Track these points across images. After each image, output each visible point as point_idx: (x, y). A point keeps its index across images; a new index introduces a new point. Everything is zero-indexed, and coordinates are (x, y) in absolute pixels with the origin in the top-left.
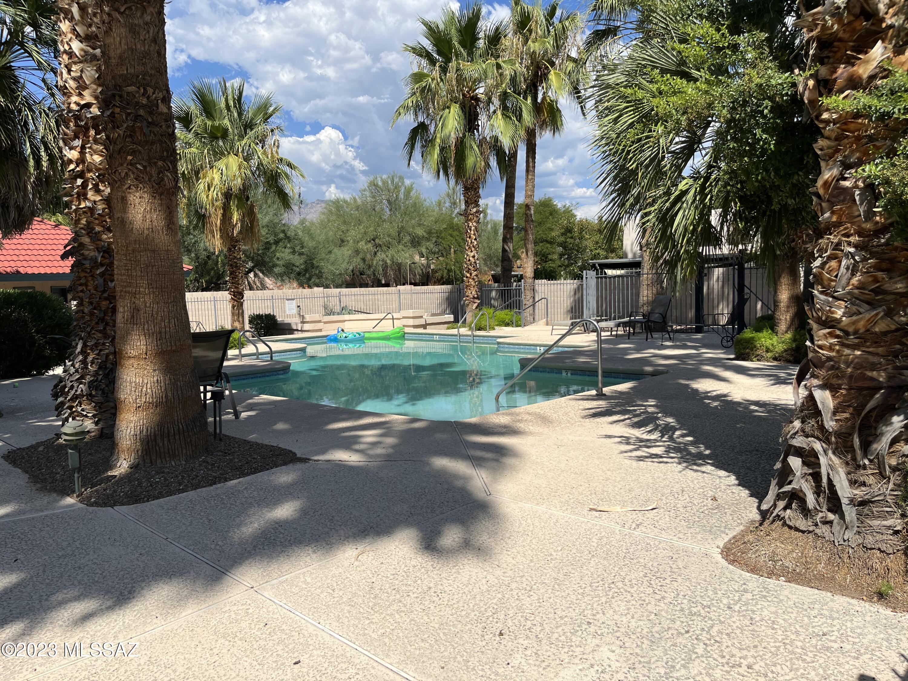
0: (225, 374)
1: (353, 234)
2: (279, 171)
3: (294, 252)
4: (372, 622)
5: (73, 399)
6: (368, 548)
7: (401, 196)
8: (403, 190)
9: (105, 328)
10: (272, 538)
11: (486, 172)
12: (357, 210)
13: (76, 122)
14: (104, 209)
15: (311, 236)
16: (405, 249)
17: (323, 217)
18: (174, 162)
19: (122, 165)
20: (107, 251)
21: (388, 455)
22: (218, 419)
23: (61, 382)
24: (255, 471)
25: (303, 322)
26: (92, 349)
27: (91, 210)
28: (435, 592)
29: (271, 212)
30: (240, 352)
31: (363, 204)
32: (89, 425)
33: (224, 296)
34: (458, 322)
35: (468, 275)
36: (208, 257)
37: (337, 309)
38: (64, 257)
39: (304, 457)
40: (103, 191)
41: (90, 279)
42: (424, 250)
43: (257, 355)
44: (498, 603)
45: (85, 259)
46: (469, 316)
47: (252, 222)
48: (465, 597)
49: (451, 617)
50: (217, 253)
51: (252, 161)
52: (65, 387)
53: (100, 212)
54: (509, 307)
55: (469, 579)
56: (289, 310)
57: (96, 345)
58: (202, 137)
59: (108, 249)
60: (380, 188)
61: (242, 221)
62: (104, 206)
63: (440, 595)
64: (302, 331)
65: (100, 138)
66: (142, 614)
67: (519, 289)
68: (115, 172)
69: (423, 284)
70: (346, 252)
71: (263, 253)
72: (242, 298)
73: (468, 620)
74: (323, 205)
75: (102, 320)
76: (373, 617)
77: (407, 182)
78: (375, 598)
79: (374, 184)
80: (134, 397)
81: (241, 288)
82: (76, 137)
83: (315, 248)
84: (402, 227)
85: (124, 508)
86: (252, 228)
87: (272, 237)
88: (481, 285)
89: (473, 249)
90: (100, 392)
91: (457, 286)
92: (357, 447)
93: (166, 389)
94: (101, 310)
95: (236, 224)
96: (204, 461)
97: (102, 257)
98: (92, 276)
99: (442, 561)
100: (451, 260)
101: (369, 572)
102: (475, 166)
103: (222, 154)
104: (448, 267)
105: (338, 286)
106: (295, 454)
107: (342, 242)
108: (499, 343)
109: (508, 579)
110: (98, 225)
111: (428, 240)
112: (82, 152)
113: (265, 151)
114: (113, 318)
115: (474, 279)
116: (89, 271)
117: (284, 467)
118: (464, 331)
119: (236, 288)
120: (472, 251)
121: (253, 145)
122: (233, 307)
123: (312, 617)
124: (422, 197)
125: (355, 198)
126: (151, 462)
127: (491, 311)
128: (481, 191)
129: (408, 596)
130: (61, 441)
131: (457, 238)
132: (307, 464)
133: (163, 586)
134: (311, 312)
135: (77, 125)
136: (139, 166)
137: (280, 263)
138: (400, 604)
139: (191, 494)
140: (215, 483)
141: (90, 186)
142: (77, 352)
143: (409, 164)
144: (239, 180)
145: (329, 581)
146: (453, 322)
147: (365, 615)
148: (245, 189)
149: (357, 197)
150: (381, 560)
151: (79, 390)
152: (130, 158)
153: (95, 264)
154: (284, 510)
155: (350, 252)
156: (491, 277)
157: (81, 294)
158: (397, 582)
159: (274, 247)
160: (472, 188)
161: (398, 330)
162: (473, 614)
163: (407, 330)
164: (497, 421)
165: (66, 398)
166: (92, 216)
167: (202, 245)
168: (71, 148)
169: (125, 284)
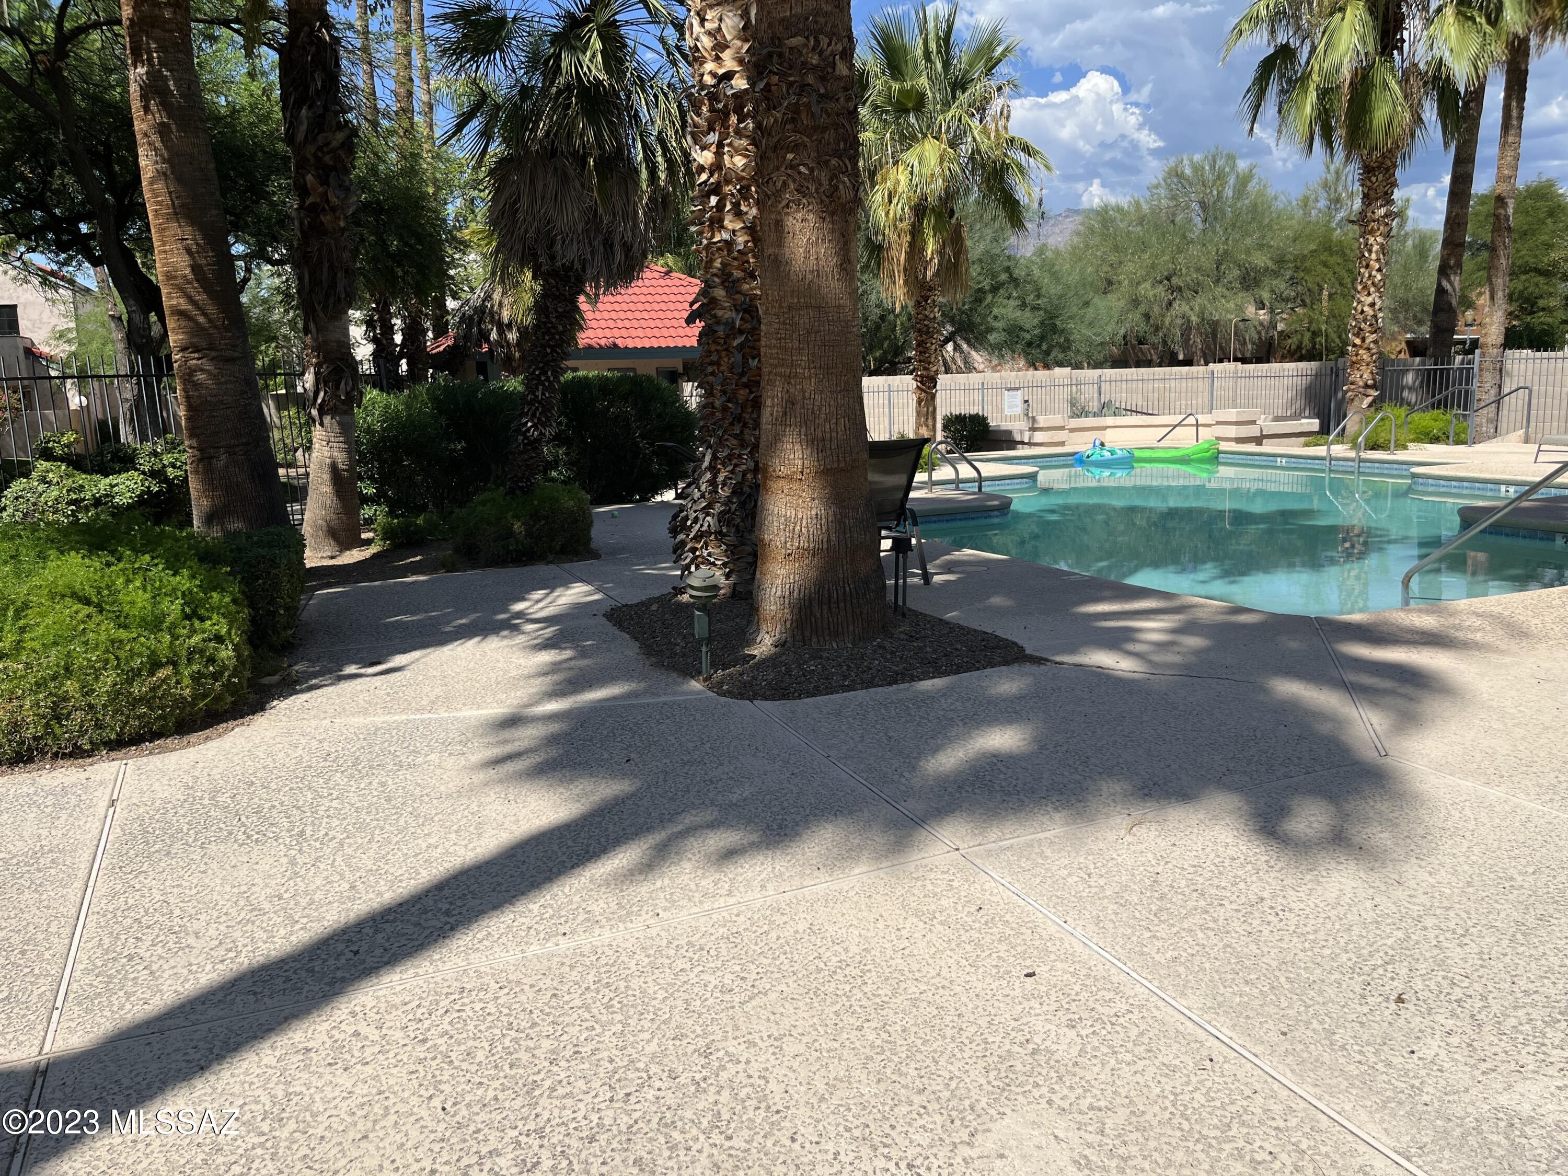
0: (911, 511)
1: (1131, 267)
2: (1007, 161)
3: (1023, 306)
4: (1155, 937)
5: (697, 538)
6: (1150, 816)
7: (1229, 192)
8: (1232, 180)
9: (742, 432)
10: (988, 778)
11: (1412, 136)
12: (1141, 224)
13: (711, 105)
14: (747, 242)
15: (1055, 277)
16: (1227, 293)
17: (1076, 240)
18: (854, 159)
19: (778, 169)
20: (749, 310)
21: (1187, 666)
22: (901, 582)
23: (682, 511)
24: (958, 670)
25: (1033, 429)
26: (723, 464)
27: (729, 244)
28: (1272, 908)
29: (989, 233)
30: (930, 476)
31: (1153, 212)
32: (719, 576)
33: (905, 383)
34: (1328, 433)
35: (1358, 341)
36: (882, 317)
37: (1094, 406)
38: (690, 320)
39: (1037, 654)
40: (746, 213)
41: (724, 354)
42: (1266, 295)
43: (957, 482)
44: (1397, 947)
45: (718, 323)
46: (1351, 422)
47: (957, 254)
48: (1329, 926)
49: (1301, 955)
50: (897, 310)
51: (963, 147)
52: (686, 518)
53: (741, 247)
54: (1443, 405)
55: (1339, 897)
56: (1009, 407)
57: (730, 457)
58: (883, 112)
59: (750, 306)
60: (1188, 180)
61: (941, 253)
62: (746, 238)
63: (1281, 913)
64: (1030, 444)
65: (745, 128)
66: (798, 860)
67: (1468, 370)
68: (767, 182)
69: (1259, 361)
70: (1115, 302)
71: (971, 309)
72: (935, 386)
73: (1335, 965)
74: (1079, 218)
75: (739, 418)
76: (1157, 928)
77: (1242, 165)
78: (1161, 898)
79: (1176, 174)
80: (783, 539)
81: (934, 369)
82: (711, 129)
83: (1060, 297)
84: (1226, 252)
85: (767, 704)
86: (956, 265)
87: (988, 281)
88: (1383, 362)
89: (1372, 289)
90: (733, 530)
91: (1331, 364)
92: (1131, 647)
93: (828, 530)
94: (737, 403)
95: (931, 259)
96: (880, 646)
97: (742, 319)
98: (727, 350)
99: (1287, 858)
100: (1321, 313)
101: (1150, 856)
102: (1390, 123)
103: (914, 138)
104: (1314, 327)
105: (1098, 365)
106: (1022, 649)
107: (1110, 284)
108: (1414, 476)
109: (1417, 908)
110: (737, 269)
111: (1276, 274)
112: (719, 154)
113: (985, 127)
114: (754, 416)
115: (1369, 349)
116: (722, 341)
117: (1004, 668)
118: (1339, 450)
119: (925, 369)
120: (1369, 294)
121: (965, 118)
122: (919, 402)
123: (1053, 910)
124: (1271, 192)
125: (1137, 203)
126: (804, 640)
127: (1403, 412)
128: (1398, 173)
129: (1221, 905)
130: (685, 598)
131: (1337, 269)
132: (1043, 667)
133: (827, 826)
134: (1046, 412)
135: (712, 110)
136: (802, 169)
137: (999, 325)
138: (1206, 916)
139: (861, 695)
140: (896, 682)
141: (728, 207)
142: (703, 467)
143: (1252, 129)
144: (940, 181)
145: (1082, 860)
146: (1318, 433)
147: (1144, 923)
148: (949, 196)
149: (1142, 200)
150: (1173, 839)
151: (706, 525)
152: (790, 156)
153: (734, 332)
154: (1006, 736)
155: (1122, 303)
156: (1404, 345)
157: (711, 378)
158: (1201, 880)
159: (989, 298)
160: (1379, 167)
161: (1206, 446)
162: (1344, 957)
163: (1224, 446)
164: (1407, 622)
165: (688, 535)
166: (729, 255)
167: (873, 297)
168: (703, 148)
169: (776, 362)
